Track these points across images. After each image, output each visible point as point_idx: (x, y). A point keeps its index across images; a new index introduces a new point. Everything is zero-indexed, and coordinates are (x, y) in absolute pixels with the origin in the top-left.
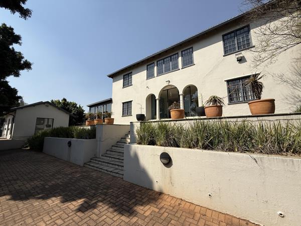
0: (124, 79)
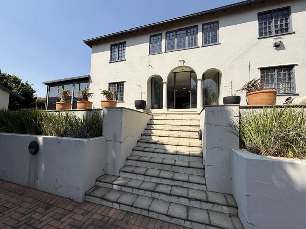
0: (111, 50)
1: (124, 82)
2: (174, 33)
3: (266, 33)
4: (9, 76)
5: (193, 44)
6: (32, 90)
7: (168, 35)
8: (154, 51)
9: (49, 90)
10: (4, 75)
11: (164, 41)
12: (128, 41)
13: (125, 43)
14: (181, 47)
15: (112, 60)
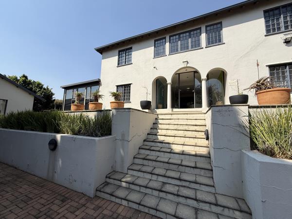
0: (119, 56)
1: (130, 84)
2: (177, 36)
3: (274, 30)
4: (34, 82)
5: (197, 45)
6: (52, 93)
7: (172, 38)
8: (158, 54)
9: (65, 93)
10: (30, 81)
11: (167, 45)
12: (134, 46)
13: (131, 48)
14: (185, 48)
15: (119, 65)
